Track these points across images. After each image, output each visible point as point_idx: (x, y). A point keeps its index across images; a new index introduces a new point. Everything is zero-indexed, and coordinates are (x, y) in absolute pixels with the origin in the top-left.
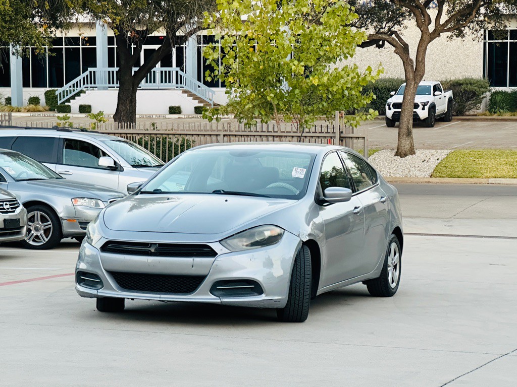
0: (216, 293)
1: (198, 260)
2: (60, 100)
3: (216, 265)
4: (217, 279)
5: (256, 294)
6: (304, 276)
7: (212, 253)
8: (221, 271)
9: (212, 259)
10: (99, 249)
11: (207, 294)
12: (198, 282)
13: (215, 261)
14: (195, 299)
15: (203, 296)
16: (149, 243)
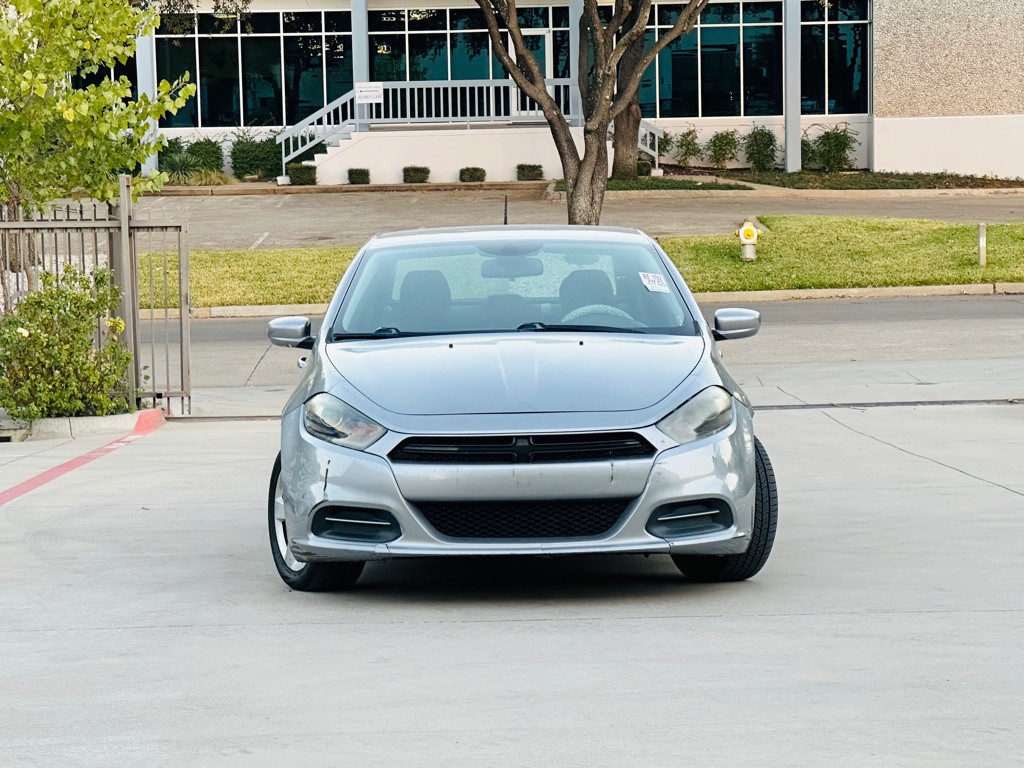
0: (656, 530)
1: (622, 464)
2: (287, 154)
3: (659, 474)
4: (661, 501)
5: (722, 527)
6: (768, 487)
7: (647, 449)
8: (667, 485)
9: (647, 462)
10: (386, 457)
11: (641, 535)
12: (616, 511)
13: (657, 466)
14: (590, 547)
15: (630, 538)
16: (512, 437)
